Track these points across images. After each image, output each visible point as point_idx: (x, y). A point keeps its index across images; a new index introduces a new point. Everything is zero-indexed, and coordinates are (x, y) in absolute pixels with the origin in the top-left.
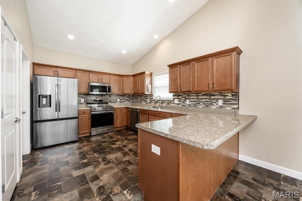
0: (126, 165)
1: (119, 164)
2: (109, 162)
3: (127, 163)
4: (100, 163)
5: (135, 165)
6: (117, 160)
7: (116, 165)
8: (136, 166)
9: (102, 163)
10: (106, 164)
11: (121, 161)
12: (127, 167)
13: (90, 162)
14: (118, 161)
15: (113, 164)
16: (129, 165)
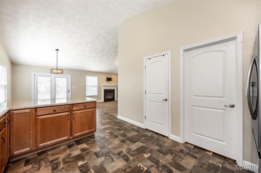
0: (101, 152)
1: (108, 153)
2: (119, 154)
3: (100, 154)
4: (128, 153)
5: (93, 152)
6: (111, 157)
7: (111, 151)
8: (91, 151)
9: (125, 153)
10: (121, 152)
11: (106, 156)
12: (100, 149)
13: (138, 153)
14: (109, 156)
15: (114, 153)
16: (98, 152)
